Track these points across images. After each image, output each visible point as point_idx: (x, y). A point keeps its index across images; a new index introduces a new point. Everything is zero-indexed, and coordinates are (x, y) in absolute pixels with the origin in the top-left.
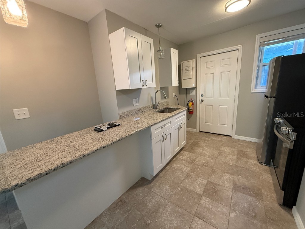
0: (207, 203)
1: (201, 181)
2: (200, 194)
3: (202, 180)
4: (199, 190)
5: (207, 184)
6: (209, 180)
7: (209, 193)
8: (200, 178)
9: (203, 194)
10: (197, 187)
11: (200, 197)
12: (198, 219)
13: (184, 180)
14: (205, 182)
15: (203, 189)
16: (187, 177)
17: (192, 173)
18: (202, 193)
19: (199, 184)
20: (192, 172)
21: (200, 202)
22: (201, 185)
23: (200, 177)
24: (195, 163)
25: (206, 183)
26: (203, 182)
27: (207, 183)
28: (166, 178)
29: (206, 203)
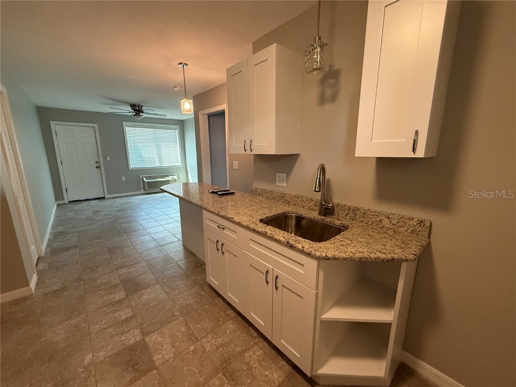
0: (129, 337)
1: (164, 352)
2: (147, 335)
3: (166, 356)
4: (153, 339)
5: (151, 359)
6: (155, 371)
7: (136, 352)
8: (172, 355)
9: (143, 340)
10: (161, 339)
11: (145, 333)
12: (128, 316)
13: (188, 326)
14: (157, 359)
15: (150, 345)
16: (190, 335)
17: (192, 348)
18: (147, 339)
19: (163, 346)
20: (195, 348)
21: (139, 329)
22: (159, 347)
23: (174, 358)
24: (220, 375)
25: (155, 359)
26: (160, 356)
27: (154, 362)
28: (206, 305)
29: (131, 336)
